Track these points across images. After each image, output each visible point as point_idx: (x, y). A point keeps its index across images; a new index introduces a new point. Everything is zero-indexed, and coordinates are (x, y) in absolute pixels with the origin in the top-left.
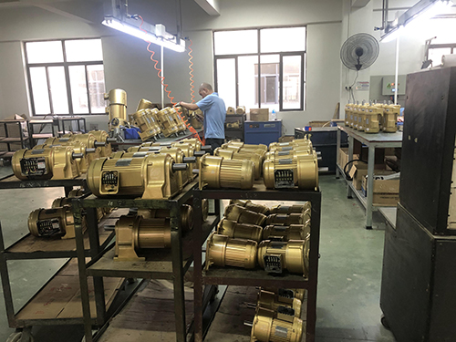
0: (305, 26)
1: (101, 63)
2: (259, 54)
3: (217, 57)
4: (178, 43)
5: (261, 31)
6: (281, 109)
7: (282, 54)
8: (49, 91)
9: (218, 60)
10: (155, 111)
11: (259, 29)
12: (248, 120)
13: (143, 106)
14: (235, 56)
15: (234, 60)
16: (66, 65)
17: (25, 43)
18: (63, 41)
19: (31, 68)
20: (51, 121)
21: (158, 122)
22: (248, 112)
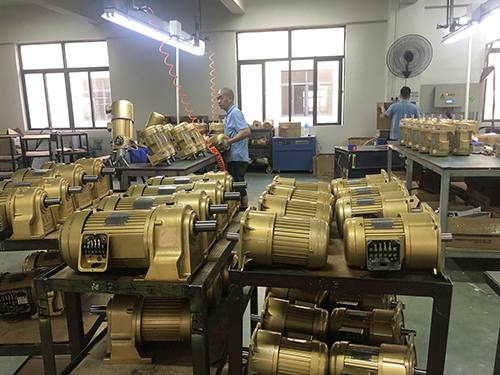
0: (344, 27)
1: (106, 69)
2: (290, 59)
3: (240, 63)
4: (197, 44)
5: (293, 32)
6: (315, 123)
7: (317, 60)
8: (47, 101)
9: (242, 66)
10: (168, 127)
11: (290, 30)
12: (277, 136)
13: (154, 121)
14: (262, 62)
15: (260, 66)
16: (66, 71)
17: (19, 46)
18: (63, 43)
19: (26, 76)
20: (48, 136)
21: (172, 141)
22: (276, 126)
